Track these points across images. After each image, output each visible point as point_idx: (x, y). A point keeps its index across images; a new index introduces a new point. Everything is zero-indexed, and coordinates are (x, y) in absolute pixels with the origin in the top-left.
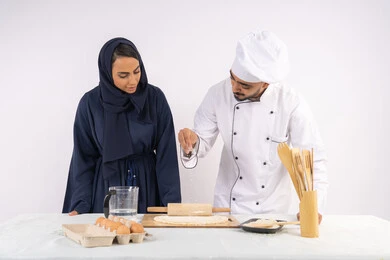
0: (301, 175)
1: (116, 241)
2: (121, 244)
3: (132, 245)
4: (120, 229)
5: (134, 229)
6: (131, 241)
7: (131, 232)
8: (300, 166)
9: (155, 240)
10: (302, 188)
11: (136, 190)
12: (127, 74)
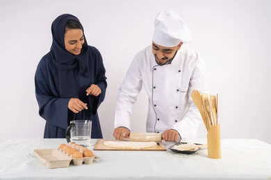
0: (209, 113)
1: (72, 163)
2: (76, 165)
3: (84, 165)
4: (75, 154)
5: (86, 154)
6: (83, 163)
7: (84, 156)
8: (208, 107)
9: (101, 161)
10: (210, 123)
11: (90, 123)
12: (76, 41)
